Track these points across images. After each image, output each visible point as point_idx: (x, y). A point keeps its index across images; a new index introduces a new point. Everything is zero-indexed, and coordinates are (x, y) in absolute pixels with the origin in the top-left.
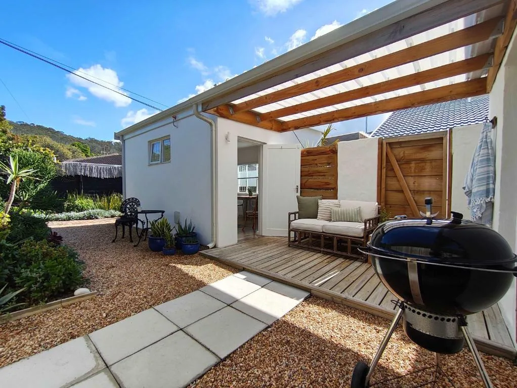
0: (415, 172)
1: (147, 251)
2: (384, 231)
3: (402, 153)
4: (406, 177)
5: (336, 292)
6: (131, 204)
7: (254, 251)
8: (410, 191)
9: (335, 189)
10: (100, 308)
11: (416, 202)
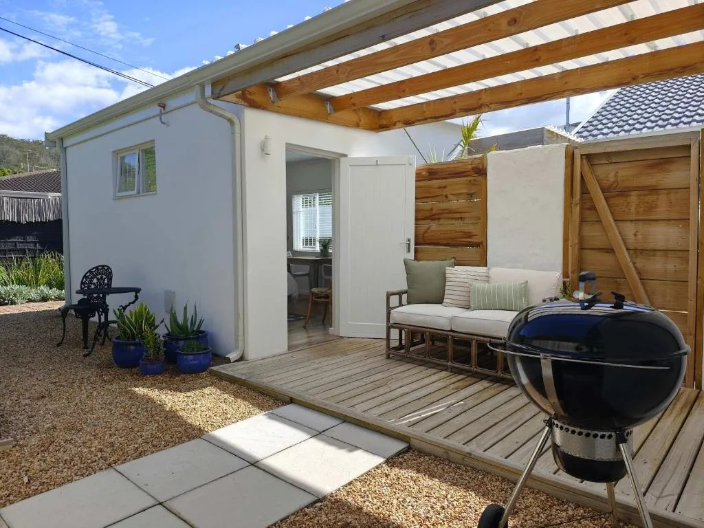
0: (638, 213)
1: (109, 366)
2: (527, 318)
3: (612, 174)
4: (620, 224)
5: (456, 442)
6: (99, 277)
7: (315, 366)
8: (628, 249)
9: (482, 246)
10: (19, 467)
11: (639, 273)
